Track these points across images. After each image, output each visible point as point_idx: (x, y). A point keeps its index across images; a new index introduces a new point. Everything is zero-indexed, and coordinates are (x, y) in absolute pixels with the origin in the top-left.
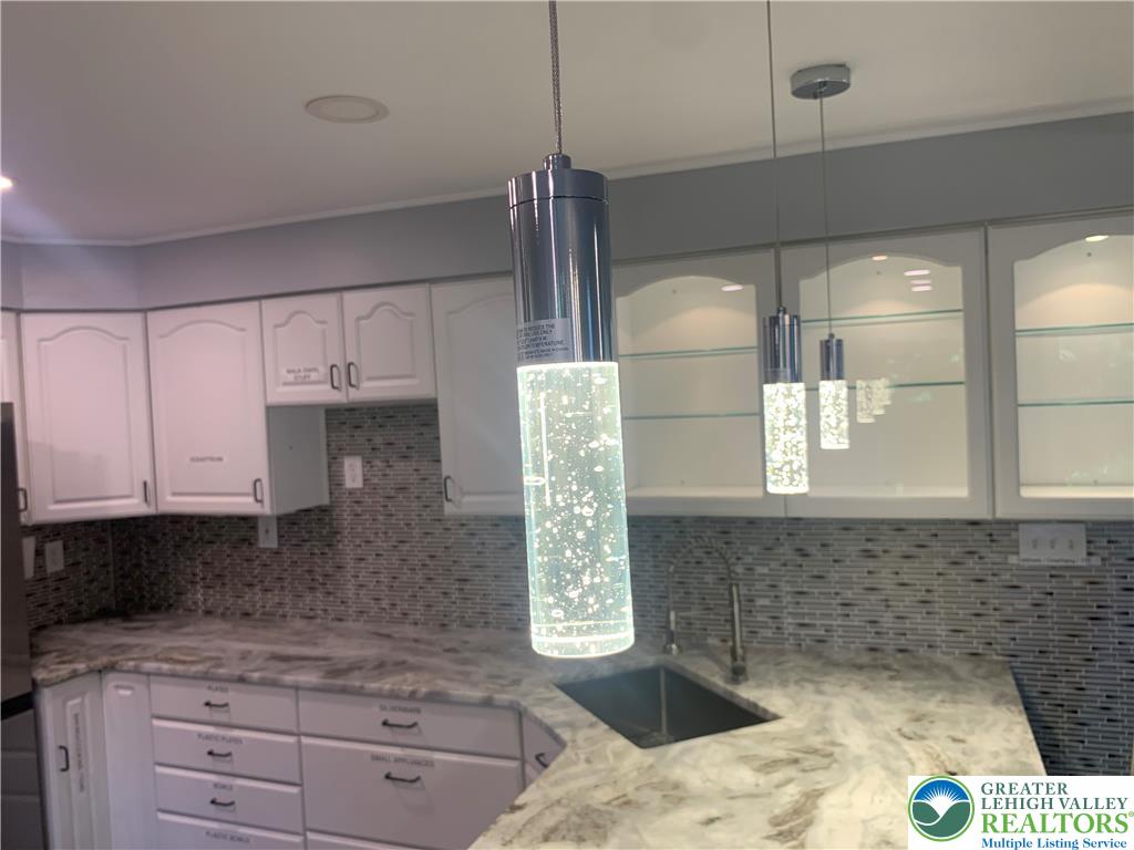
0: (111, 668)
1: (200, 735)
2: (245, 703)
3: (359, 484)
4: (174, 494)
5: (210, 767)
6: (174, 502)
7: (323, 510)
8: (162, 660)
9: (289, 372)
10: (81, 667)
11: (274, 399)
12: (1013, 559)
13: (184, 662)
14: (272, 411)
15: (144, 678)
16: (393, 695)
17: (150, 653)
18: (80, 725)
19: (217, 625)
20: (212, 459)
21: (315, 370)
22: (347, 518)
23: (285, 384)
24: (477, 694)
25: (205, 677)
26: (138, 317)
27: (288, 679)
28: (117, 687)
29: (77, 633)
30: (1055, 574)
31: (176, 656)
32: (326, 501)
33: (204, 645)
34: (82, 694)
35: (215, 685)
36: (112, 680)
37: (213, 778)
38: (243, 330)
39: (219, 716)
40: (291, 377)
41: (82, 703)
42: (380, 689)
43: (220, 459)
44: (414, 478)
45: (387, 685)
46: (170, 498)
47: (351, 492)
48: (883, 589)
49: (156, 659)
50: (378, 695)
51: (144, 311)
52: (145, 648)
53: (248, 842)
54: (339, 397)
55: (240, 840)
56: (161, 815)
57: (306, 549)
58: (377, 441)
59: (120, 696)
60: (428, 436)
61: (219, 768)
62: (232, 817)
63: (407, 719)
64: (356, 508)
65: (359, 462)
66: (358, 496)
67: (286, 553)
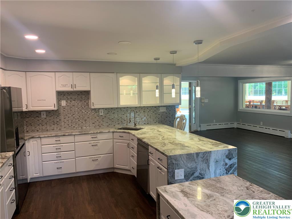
1: (53, 146)
2: (64, 139)
3: (65, 105)
9: (61, 85)
11: (57, 90)
12: (159, 111)
16: (93, 133)
20: (43, 100)
21: (67, 85)
23: (60, 87)
24: (107, 131)
26: (24, 73)
28: (33, 141)
30: (163, 112)
35: (57, 137)
40: (62, 86)
43: (45, 100)
46: (31, 108)
50: (90, 134)
51: (26, 72)
53: (64, 162)
54: (72, 90)
55: (62, 162)
56: (43, 162)
57: (52, 117)
58: (69, 97)
59: (33, 143)
60: (79, 97)
61: (57, 151)
62: (61, 159)
63: (96, 136)
64: (64, 109)
65: (65, 101)
66: (64, 107)
67: (48, 118)
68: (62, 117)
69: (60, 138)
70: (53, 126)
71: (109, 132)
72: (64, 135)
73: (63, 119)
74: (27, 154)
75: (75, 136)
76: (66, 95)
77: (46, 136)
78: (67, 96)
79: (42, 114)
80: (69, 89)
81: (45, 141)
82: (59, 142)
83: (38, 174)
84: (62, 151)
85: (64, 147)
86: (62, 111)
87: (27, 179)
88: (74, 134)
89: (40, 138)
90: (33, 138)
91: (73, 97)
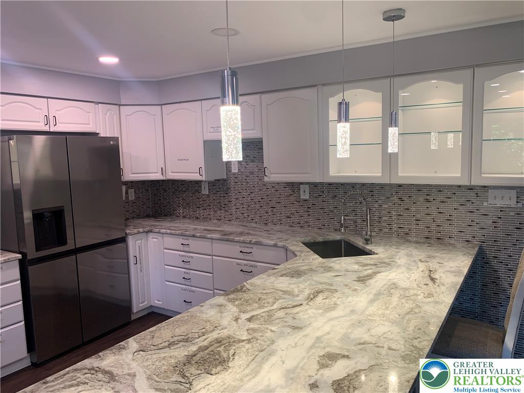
0: (150, 231)
1: (179, 255)
2: (194, 244)
3: (237, 171)
4: (172, 172)
5: (183, 266)
6: (172, 175)
7: (224, 180)
8: (167, 229)
9: (211, 128)
10: (141, 230)
11: (206, 138)
12: (485, 204)
13: (175, 230)
14: (205, 142)
15: (161, 235)
16: (244, 242)
17: (164, 227)
18: (141, 250)
19: (187, 221)
20: (185, 160)
22: (232, 183)
24: (272, 243)
25: (182, 235)
26: (159, 107)
27: (209, 236)
28: (153, 238)
29: (140, 221)
30: (502, 210)
31: (172, 228)
32: (225, 177)
33: (183, 226)
34: (141, 239)
35: (185, 237)
36: (151, 235)
37: (184, 270)
38: (196, 112)
39: (186, 249)
40: (212, 130)
41: (141, 242)
42: (240, 240)
43: (188, 160)
44: (256, 170)
45: (242, 239)
46: (170, 174)
47: (234, 174)
48: (432, 215)
49: (165, 229)
50: (239, 242)
52: (162, 226)
53: (195, 292)
55: (193, 292)
56: (166, 282)
57: (218, 195)
59: (153, 241)
61: (186, 267)
62: (190, 284)
63: (248, 250)
65: (237, 163)
66: (236, 176)
67: (211, 196)
69: (188, 240)
71: (275, 246)
72: (194, 236)
75: (213, 240)
79: (203, 188)
82: (188, 249)
83: (160, 301)
84: (192, 268)
85: (195, 260)
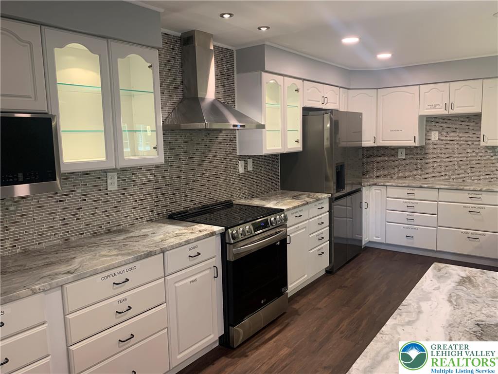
1: (403, 202)
2: (420, 193)
3: (436, 139)
4: (383, 140)
6: (383, 143)
9: (428, 105)
11: (421, 114)
14: (421, 117)
20: (398, 130)
21: (438, 105)
23: (427, 109)
25: (407, 186)
28: (375, 190)
32: (424, 145)
35: (411, 188)
36: (374, 188)
37: (408, 213)
38: (413, 94)
40: (429, 107)
43: (401, 131)
46: (381, 142)
47: (433, 142)
49: (391, 182)
51: (377, 89)
53: (417, 229)
54: (446, 113)
55: (415, 229)
56: (387, 223)
57: (415, 159)
58: (445, 126)
59: (376, 192)
60: (464, 125)
61: (409, 210)
62: (412, 223)
63: (478, 196)
64: (435, 147)
65: (437, 133)
66: (436, 143)
67: (408, 160)
68: (430, 159)
69: (416, 191)
70: (415, 172)
72: (421, 187)
73: (431, 163)
74: (364, 206)
75: (440, 190)
76: (440, 122)
77: (394, 184)
78: (442, 125)
79: (399, 153)
80: (440, 111)
81: (392, 191)
82: (413, 197)
83: (379, 237)
84: (415, 211)
85: (420, 205)
86: (430, 150)
87: (361, 241)
88: (437, 186)
89: (385, 187)
90: (375, 185)
91: (453, 126)
